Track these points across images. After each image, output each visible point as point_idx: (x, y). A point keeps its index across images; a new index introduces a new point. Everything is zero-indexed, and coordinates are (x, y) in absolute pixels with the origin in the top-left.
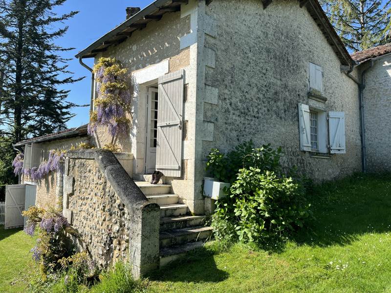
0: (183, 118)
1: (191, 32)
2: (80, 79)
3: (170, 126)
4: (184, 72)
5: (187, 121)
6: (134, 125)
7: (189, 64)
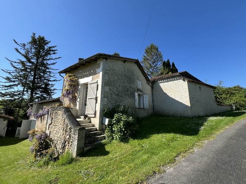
0: (96, 96)
1: (100, 68)
3: (91, 99)
4: (97, 80)
5: (98, 97)
6: (78, 98)
7: (99, 78)
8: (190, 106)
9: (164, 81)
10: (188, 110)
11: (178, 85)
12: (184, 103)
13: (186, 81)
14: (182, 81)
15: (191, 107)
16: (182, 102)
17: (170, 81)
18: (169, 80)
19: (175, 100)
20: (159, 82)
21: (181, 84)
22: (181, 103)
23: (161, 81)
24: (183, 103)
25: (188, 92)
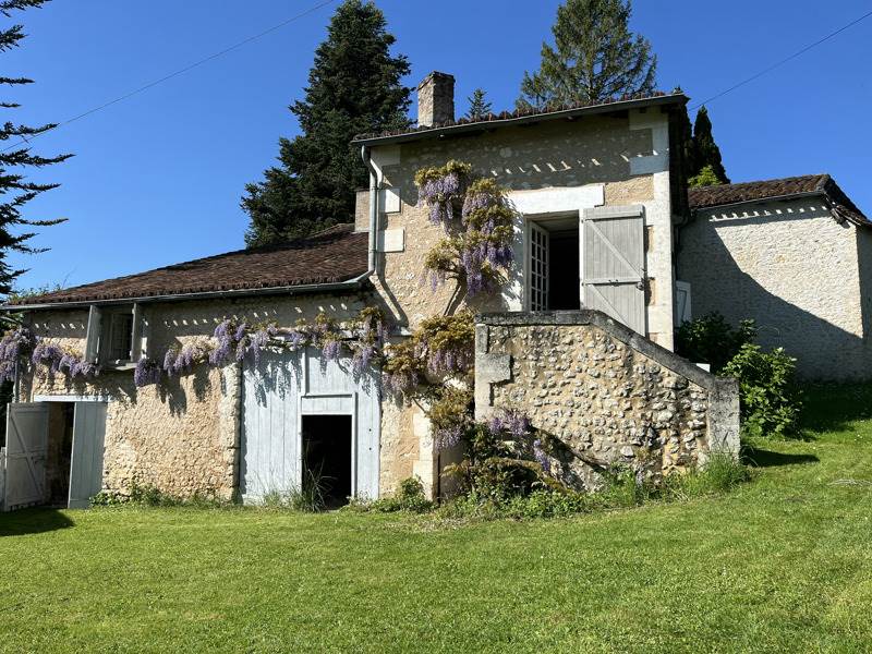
0: (646, 274)
1: (655, 153)
2: (62, 159)
3: (616, 284)
4: (644, 208)
5: (653, 279)
6: (512, 280)
7: (652, 198)
8: (860, 335)
9: (740, 215)
10: (854, 352)
11: (811, 241)
12: (837, 323)
13: (853, 227)
14: (833, 222)
15: (864, 341)
16: (829, 319)
17: (776, 218)
18: (767, 213)
19: (792, 307)
20: (715, 219)
21: (828, 236)
22: (824, 322)
23: (725, 217)
24: (833, 322)
25: (857, 273)
